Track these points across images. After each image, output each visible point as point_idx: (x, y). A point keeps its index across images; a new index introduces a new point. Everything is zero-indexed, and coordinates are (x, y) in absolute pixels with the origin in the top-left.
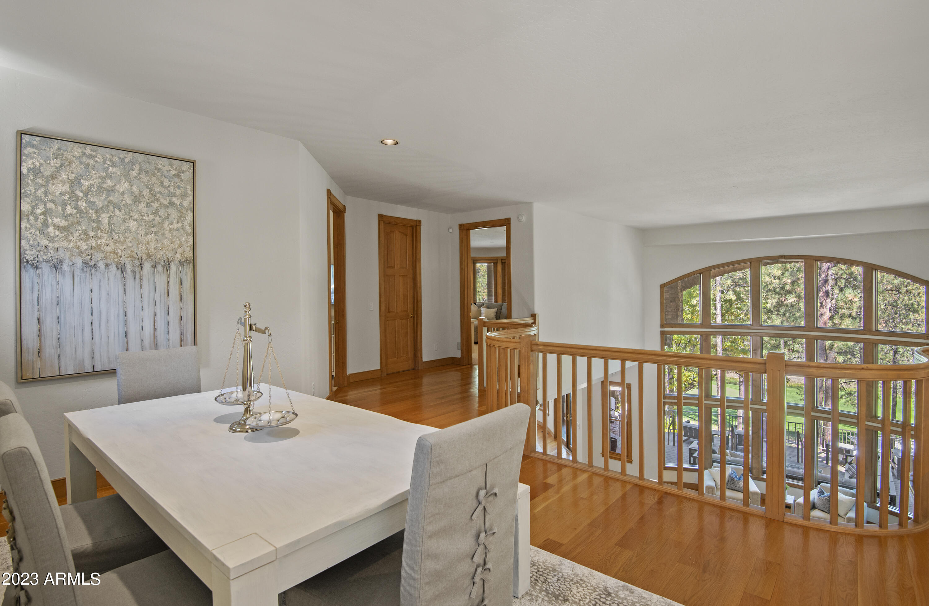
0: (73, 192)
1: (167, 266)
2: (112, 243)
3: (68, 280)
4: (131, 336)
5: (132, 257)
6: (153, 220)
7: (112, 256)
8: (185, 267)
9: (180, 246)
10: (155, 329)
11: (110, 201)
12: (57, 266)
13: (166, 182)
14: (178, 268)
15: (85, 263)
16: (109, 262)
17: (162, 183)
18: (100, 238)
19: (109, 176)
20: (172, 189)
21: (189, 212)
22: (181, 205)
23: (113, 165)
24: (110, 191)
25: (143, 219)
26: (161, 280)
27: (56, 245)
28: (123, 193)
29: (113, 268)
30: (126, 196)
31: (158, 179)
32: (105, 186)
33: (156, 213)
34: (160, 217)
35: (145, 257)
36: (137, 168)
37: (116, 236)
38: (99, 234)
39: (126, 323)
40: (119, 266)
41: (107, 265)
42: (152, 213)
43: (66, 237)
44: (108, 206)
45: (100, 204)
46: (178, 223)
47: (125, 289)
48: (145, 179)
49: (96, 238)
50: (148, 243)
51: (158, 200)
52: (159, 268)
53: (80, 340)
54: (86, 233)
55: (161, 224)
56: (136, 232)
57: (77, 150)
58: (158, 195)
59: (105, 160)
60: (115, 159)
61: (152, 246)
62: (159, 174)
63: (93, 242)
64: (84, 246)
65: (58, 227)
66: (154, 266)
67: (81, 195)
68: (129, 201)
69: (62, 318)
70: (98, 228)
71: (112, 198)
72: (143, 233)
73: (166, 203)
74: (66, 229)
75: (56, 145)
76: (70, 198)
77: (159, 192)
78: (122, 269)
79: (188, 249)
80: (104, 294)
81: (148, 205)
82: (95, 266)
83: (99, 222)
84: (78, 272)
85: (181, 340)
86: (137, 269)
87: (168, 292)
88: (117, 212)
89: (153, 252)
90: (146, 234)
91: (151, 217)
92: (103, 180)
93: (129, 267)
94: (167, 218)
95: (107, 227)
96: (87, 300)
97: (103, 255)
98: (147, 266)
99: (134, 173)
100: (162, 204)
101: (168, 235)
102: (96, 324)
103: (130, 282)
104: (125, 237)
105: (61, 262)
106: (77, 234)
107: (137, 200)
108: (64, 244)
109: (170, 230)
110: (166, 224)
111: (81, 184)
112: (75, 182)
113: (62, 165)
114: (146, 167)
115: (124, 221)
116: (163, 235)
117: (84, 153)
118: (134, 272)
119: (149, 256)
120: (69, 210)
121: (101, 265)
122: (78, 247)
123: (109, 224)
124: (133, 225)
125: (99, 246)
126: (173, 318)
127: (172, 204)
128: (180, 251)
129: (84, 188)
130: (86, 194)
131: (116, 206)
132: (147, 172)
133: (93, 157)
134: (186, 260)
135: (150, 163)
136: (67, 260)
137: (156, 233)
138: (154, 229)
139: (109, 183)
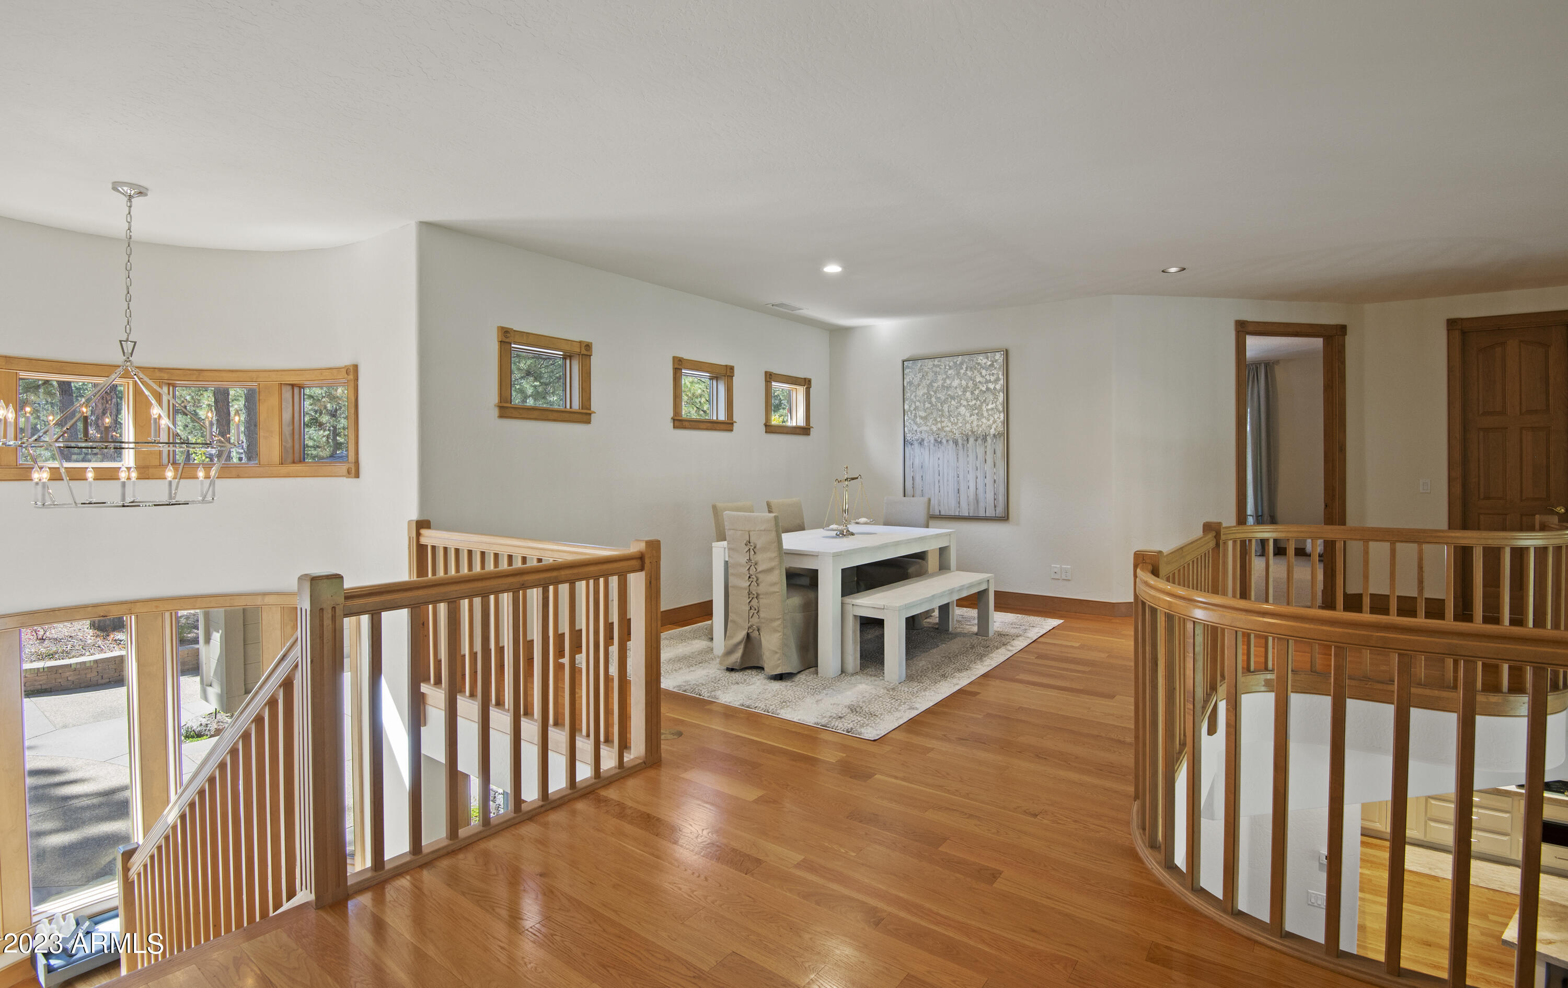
0: (928, 392)
1: (985, 439)
2: (950, 424)
3: (927, 452)
4: (962, 491)
5: (962, 433)
6: (975, 404)
7: (951, 434)
8: (998, 439)
9: (994, 422)
10: (977, 489)
11: (949, 395)
12: (921, 443)
13: (984, 372)
14: (993, 441)
15: (936, 440)
16: (948, 438)
17: (981, 374)
18: (943, 422)
19: (948, 377)
20: (988, 377)
21: (1001, 393)
22: (995, 388)
23: (950, 368)
24: (949, 388)
25: (969, 405)
26: (980, 451)
27: (921, 429)
28: (956, 388)
29: (951, 442)
30: (958, 389)
31: (978, 371)
32: (945, 385)
33: (977, 399)
34: (980, 401)
35: (970, 433)
36: (964, 367)
37: (952, 419)
38: (943, 419)
39: (958, 482)
40: (955, 441)
41: (947, 441)
42: (975, 399)
43: (926, 423)
44: (948, 399)
45: (943, 398)
46: (992, 403)
47: (958, 458)
48: (969, 373)
49: (942, 422)
50: (972, 422)
51: (978, 388)
52: (979, 441)
53: (933, 492)
54: (936, 420)
55: (980, 406)
56: (964, 415)
57: (930, 363)
58: (978, 384)
59: (945, 366)
60: (951, 364)
61: (975, 423)
62: (979, 367)
63: (939, 425)
64: (934, 428)
65: (921, 418)
66: (976, 440)
67: (933, 393)
68: (960, 393)
69: (924, 477)
70: (942, 415)
71: (949, 393)
72: (968, 415)
73: (984, 389)
74: (925, 418)
75: (919, 363)
76: (927, 397)
77: (980, 382)
78: (956, 443)
79: (1000, 424)
80: (946, 461)
81: (972, 393)
82: (941, 442)
83: (942, 410)
84: (932, 446)
85: (995, 499)
86: (965, 443)
87: (986, 460)
88: (953, 402)
89: (975, 429)
90: (971, 416)
91: (974, 402)
92: (944, 380)
93: (960, 442)
94: (985, 401)
95: (947, 413)
96: (937, 465)
97: (945, 434)
98: (971, 440)
99: (962, 371)
100: (981, 390)
101: (985, 414)
102: (941, 481)
103: (961, 452)
104: (958, 420)
105: (923, 440)
106: (931, 421)
107: (965, 391)
108: (924, 428)
109: (987, 410)
110: (984, 405)
111: (932, 386)
112: (930, 386)
113: (923, 376)
114: (971, 364)
115: (957, 408)
116: (982, 414)
117: (934, 365)
118: (963, 445)
119: (973, 432)
120: (927, 405)
121: (944, 441)
122: (931, 430)
123: (948, 412)
124: (962, 410)
125: (943, 427)
126: (989, 481)
127: (988, 389)
128: (994, 426)
129: (934, 389)
130: (935, 392)
131: (953, 398)
132: (971, 368)
133: (938, 366)
134: (999, 434)
135: (973, 360)
136: (926, 439)
137: (977, 414)
138: (976, 411)
139: (948, 382)
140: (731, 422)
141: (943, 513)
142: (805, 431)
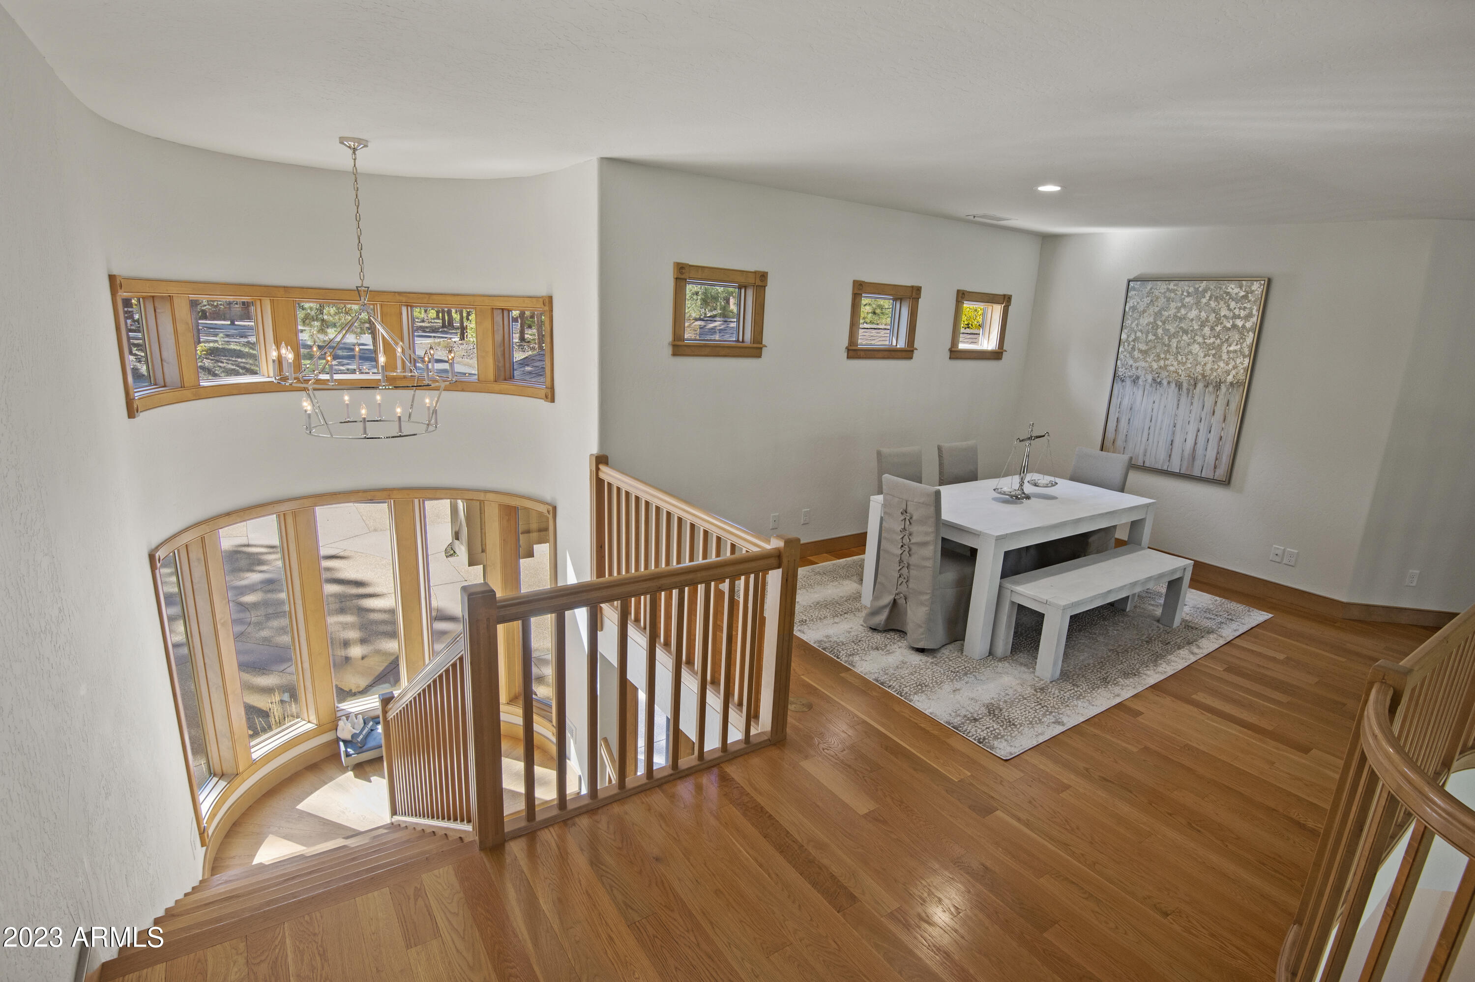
0: (1155, 322)
1: (1218, 387)
2: (1175, 363)
3: (1140, 392)
4: (1176, 444)
5: (1189, 376)
6: (1214, 343)
7: (1175, 375)
8: (1235, 389)
9: (1235, 367)
10: (1196, 444)
11: (1181, 328)
12: (1135, 380)
13: (1233, 304)
14: (1228, 389)
15: (1154, 380)
16: (1171, 379)
17: (1228, 306)
18: (1168, 359)
19: (1184, 306)
20: (1237, 312)
21: (1250, 333)
22: (1244, 326)
23: (1189, 295)
24: (1182, 319)
25: (1204, 342)
26: (1209, 400)
27: (1137, 364)
28: (1192, 320)
29: (1173, 385)
30: (1194, 322)
31: (1225, 303)
32: (1179, 315)
33: (1217, 337)
34: (1221, 339)
35: (1200, 377)
36: (1208, 295)
37: (1180, 358)
38: (1168, 356)
39: (1174, 433)
40: (1178, 383)
41: (1169, 383)
42: (1214, 337)
43: (1144, 358)
44: (1179, 332)
45: (1172, 330)
46: (1237, 344)
47: (1178, 404)
48: (1213, 304)
49: (1166, 359)
50: (1205, 364)
51: (1222, 323)
52: (1211, 388)
53: (1140, 439)
54: (1158, 356)
55: (1220, 347)
56: (1196, 354)
57: (1162, 287)
58: (1222, 318)
59: (1183, 292)
60: (1191, 290)
61: (1209, 366)
62: (1228, 297)
63: (1162, 363)
64: (1155, 365)
65: (1141, 351)
66: (1206, 386)
67: (1160, 324)
68: (1196, 327)
69: (1131, 420)
70: (1168, 351)
71: (1182, 325)
72: (1202, 355)
73: (1229, 325)
74: (1145, 353)
75: (1149, 285)
76: (1152, 327)
77: (1225, 316)
78: (1179, 386)
79: (1242, 371)
80: (1162, 407)
81: (1212, 329)
82: (1160, 383)
83: (1169, 346)
84: (1147, 387)
85: (1217, 459)
86: (1191, 388)
87: (1214, 412)
88: (1185, 337)
89: (1208, 373)
90: (1204, 357)
91: (1212, 340)
92: (1178, 309)
93: (1185, 385)
94: (1227, 340)
95: (1175, 350)
96: (1150, 410)
97: (1167, 374)
98: (1200, 385)
99: (1204, 301)
100: (1225, 327)
101: (1225, 356)
102: (1152, 429)
103: (1184, 399)
104: (1187, 359)
105: (1138, 378)
106: (1152, 357)
107: (1202, 325)
108: (1143, 364)
109: (1228, 352)
110: (1226, 345)
111: (1161, 314)
112: (1158, 314)
113: (1152, 301)
114: (1217, 293)
115: (1189, 345)
116: (1221, 356)
117: (1168, 289)
118: (1188, 390)
119: (1204, 376)
120: (1151, 337)
121: (1165, 382)
122: (1151, 367)
123: (1177, 348)
124: (1195, 348)
125: (1166, 366)
126: (1213, 437)
127: (1234, 326)
128: (1234, 372)
129: (1164, 318)
130: (1164, 323)
131: (1186, 332)
132: (1216, 298)
133: (1173, 291)
134: (1238, 382)
135: (1221, 288)
136: (1143, 377)
137: (1214, 355)
138: (1214, 352)
139: (1183, 311)
140: (911, 349)
141: (1147, 464)
142: (996, 355)
